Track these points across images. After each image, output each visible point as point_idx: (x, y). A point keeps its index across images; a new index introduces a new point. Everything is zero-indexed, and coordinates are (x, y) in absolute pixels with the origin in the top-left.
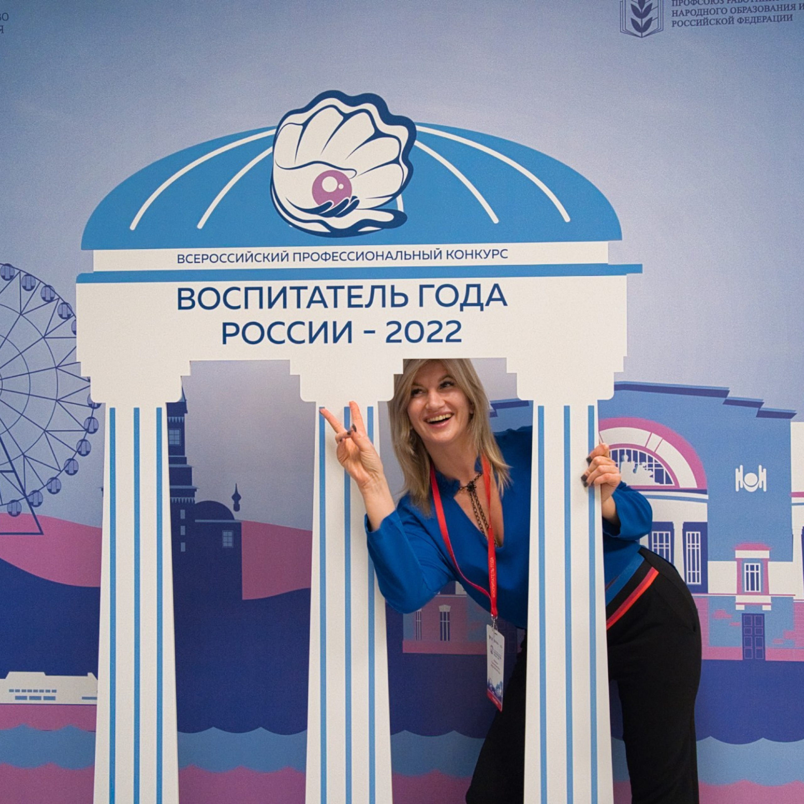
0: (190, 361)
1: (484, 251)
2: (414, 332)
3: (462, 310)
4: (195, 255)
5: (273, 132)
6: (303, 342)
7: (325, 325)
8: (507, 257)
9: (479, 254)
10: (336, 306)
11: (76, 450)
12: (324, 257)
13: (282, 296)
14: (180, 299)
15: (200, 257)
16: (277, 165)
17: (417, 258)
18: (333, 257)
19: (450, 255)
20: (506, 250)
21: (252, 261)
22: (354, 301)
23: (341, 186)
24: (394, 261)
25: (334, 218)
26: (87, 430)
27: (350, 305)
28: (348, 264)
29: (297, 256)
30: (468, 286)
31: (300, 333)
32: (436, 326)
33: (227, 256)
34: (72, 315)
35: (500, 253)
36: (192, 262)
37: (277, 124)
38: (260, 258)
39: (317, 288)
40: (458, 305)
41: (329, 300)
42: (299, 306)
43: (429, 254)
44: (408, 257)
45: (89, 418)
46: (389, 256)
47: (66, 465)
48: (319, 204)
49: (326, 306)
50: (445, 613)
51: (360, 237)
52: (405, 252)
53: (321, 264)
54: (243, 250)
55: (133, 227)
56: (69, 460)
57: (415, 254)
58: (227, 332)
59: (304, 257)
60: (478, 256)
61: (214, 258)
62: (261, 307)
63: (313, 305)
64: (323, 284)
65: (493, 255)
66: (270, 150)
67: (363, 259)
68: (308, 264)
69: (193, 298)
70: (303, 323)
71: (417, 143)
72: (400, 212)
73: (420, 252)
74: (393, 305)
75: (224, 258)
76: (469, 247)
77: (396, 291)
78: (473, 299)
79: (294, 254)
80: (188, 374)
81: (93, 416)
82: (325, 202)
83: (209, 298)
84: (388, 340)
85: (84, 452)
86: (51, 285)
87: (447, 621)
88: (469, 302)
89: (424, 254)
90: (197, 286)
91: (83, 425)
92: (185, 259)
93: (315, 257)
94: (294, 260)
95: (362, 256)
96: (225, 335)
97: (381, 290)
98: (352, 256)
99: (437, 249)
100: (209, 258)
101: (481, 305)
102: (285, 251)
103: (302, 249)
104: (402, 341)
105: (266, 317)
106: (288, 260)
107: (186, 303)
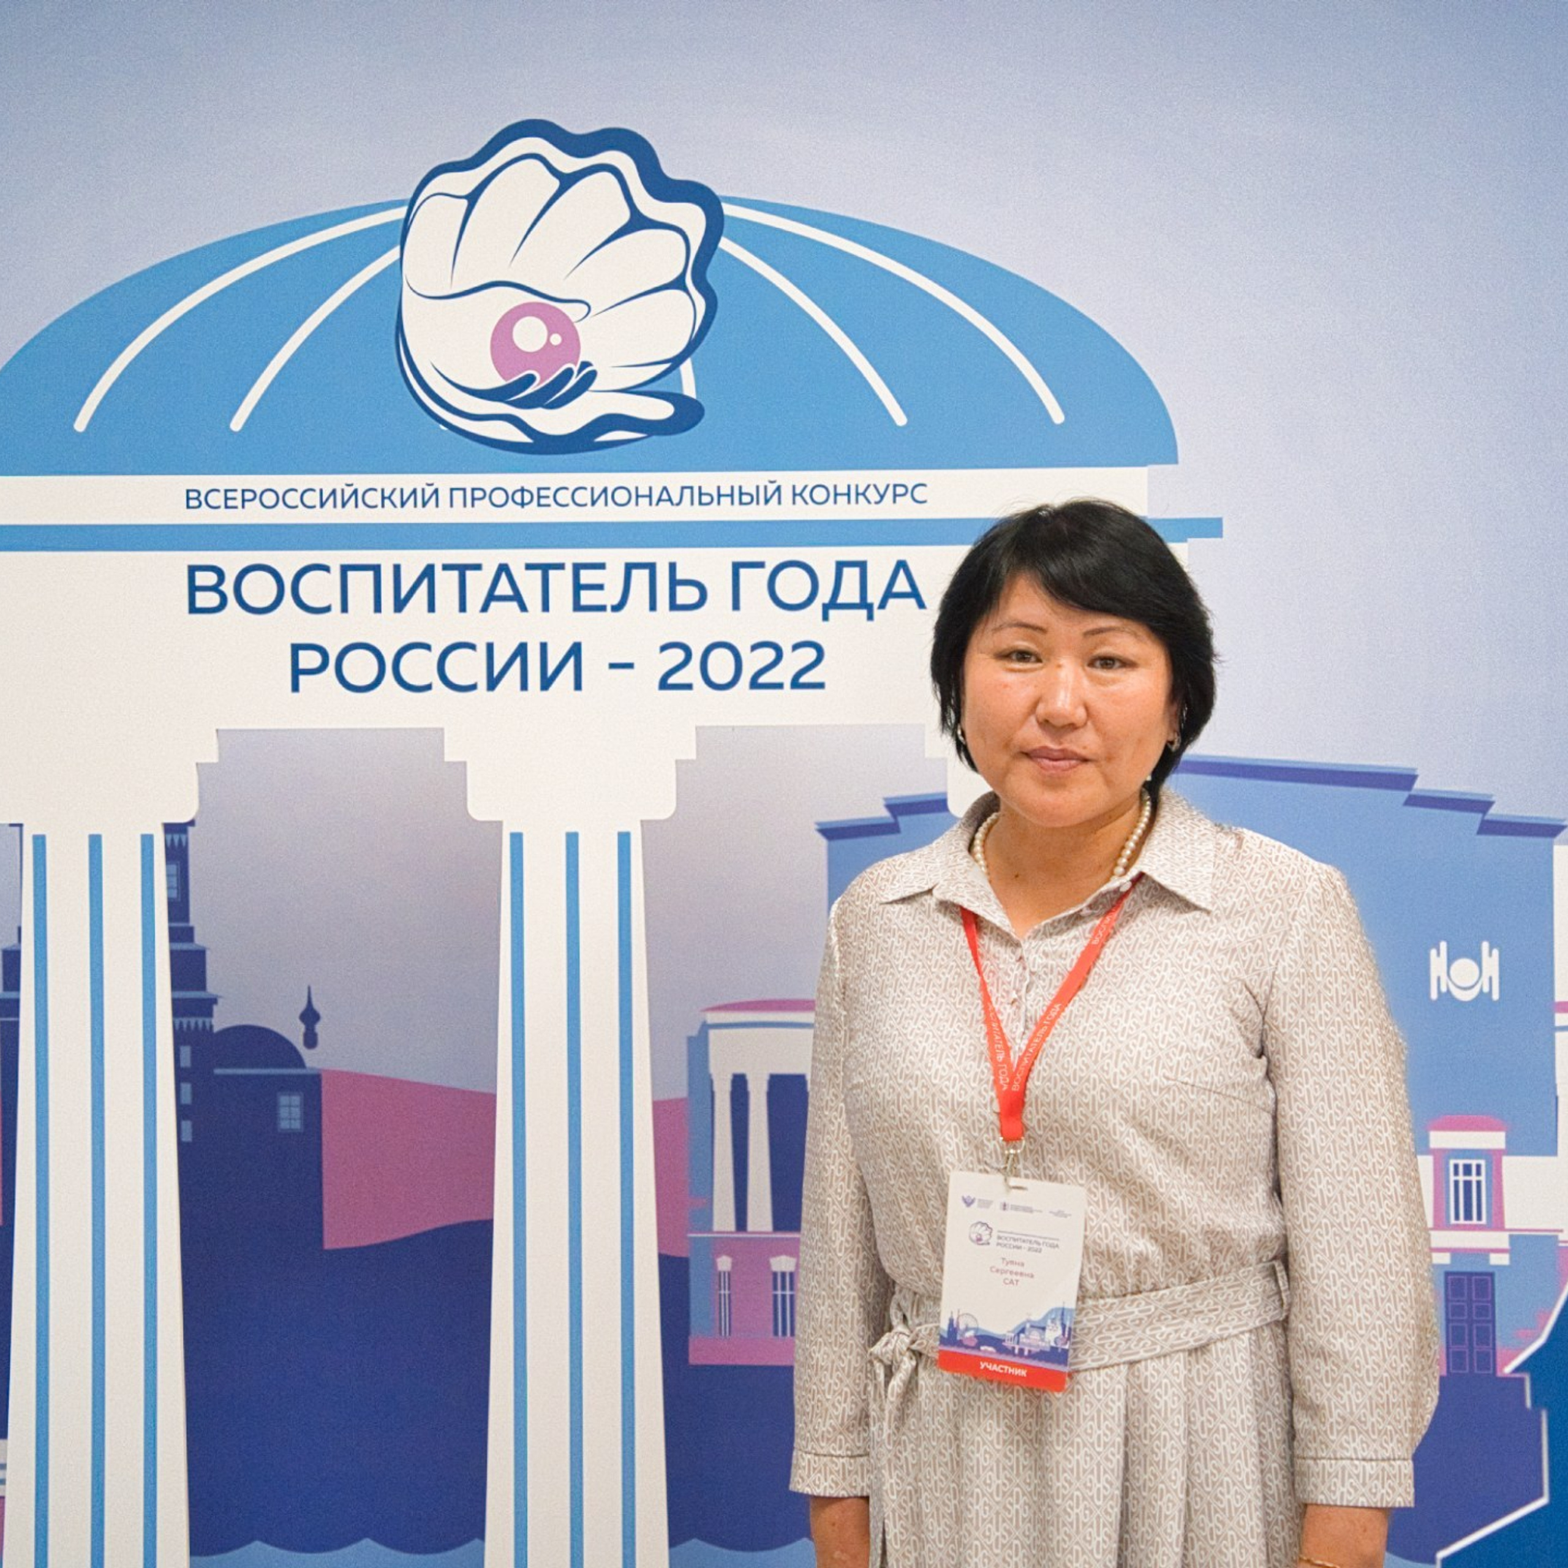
1: (875, 486)
2: (721, 666)
3: (825, 617)
4: (226, 491)
5: (401, 213)
6: (473, 687)
8: (924, 502)
9: (864, 494)
10: (546, 607)
12: (518, 497)
13: (424, 586)
14: (193, 589)
15: (238, 495)
17: (725, 501)
18: (539, 497)
19: (801, 494)
20: (925, 485)
21: (356, 506)
22: (587, 597)
23: (556, 339)
24: (675, 508)
25: (540, 411)
27: (578, 607)
28: (572, 515)
29: (458, 496)
30: (840, 566)
31: (467, 667)
32: (769, 655)
33: (299, 494)
35: (910, 491)
36: (218, 507)
37: (410, 195)
38: (374, 498)
39: (503, 569)
40: (817, 606)
41: (532, 595)
42: (463, 608)
43: (754, 493)
48: (504, 378)
49: (523, 608)
50: (784, 1274)
51: (597, 453)
52: (700, 488)
53: (512, 514)
54: (336, 481)
55: (81, 424)
57: (722, 492)
58: (302, 665)
59: (473, 497)
60: (861, 498)
61: (269, 498)
62: (378, 608)
63: (494, 605)
64: (517, 558)
65: (895, 495)
66: (393, 254)
67: (606, 504)
68: (483, 514)
69: (223, 588)
70: (473, 647)
71: (725, 244)
73: (732, 488)
74: (674, 606)
75: (293, 499)
76: (842, 479)
77: (679, 576)
78: (850, 593)
79: (452, 490)
80: (214, 759)
83: (258, 590)
84: (664, 685)
87: (789, 1293)
88: (841, 600)
89: (741, 494)
90: (232, 562)
92: (202, 498)
93: (499, 497)
94: (452, 505)
95: (603, 496)
96: (297, 672)
97: (646, 573)
98: (581, 497)
99: (772, 482)
100: (258, 497)
101: (869, 608)
102: (431, 485)
103: (469, 480)
104: (695, 686)
105: (389, 630)
106: (437, 505)
107: (207, 599)
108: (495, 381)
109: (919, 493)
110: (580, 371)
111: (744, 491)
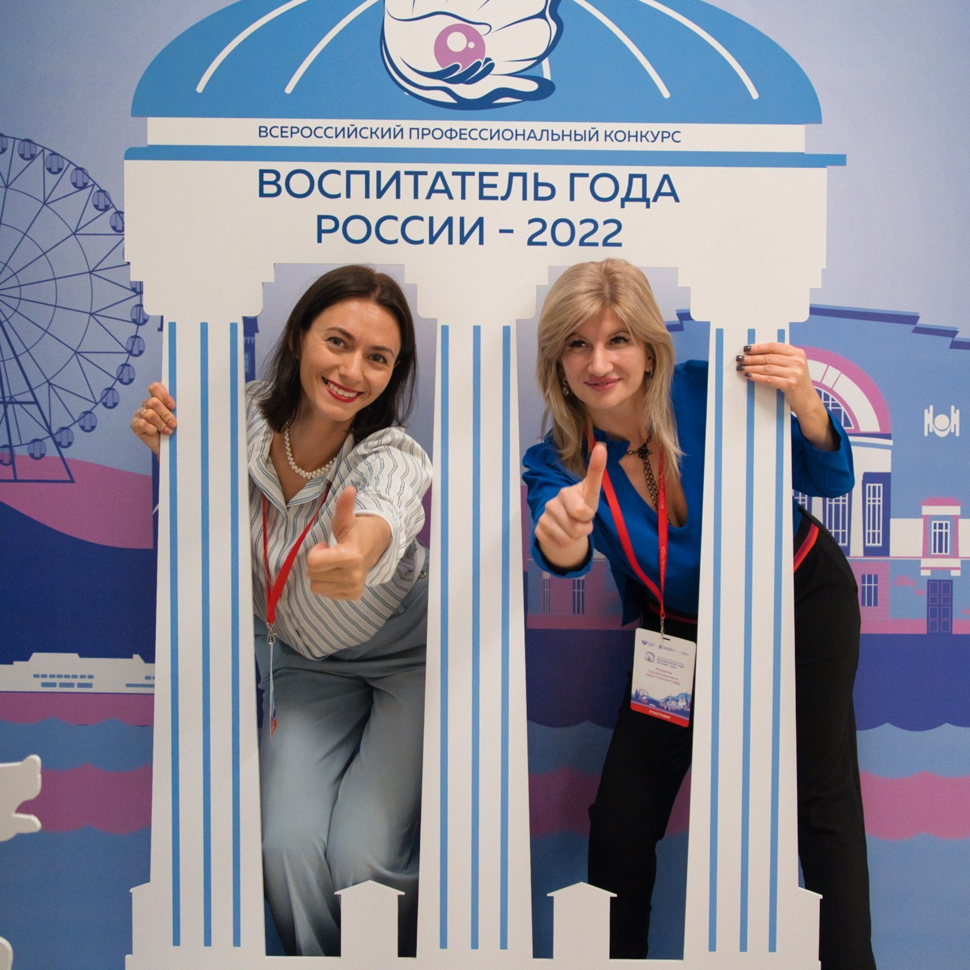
0: (275, 264)
1: (652, 132)
2: (563, 232)
3: (623, 206)
4: (282, 128)
6: (421, 242)
7: (449, 221)
8: (679, 142)
10: (463, 197)
11: (115, 376)
12: (448, 134)
13: (394, 184)
14: (262, 183)
15: (289, 130)
16: (389, 14)
17: (567, 138)
18: (461, 134)
19: (609, 136)
20: (679, 132)
21: (356, 137)
22: (487, 192)
23: (472, 45)
24: (539, 142)
25: (462, 86)
26: (130, 353)
27: (482, 197)
28: (479, 145)
29: (414, 132)
30: (632, 177)
31: (418, 230)
32: (590, 227)
33: (323, 130)
34: (111, 205)
35: (671, 135)
36: (277, 137)
38: (366, 133)
39: (440, 174)
40: (617, 200)
41: (456, 190)
42: (416, 196)
43: (583, 135)
44: (555, 137)
45: (132, 337)
46: (532, 135)
47: (104, 395)
48: (442, 67)
49: (451, 197)
51: (494, 110)
52: (552, 131)
53: (445, 143)
54: (345, 123)
55: (200, 88)
56: (106, 389)
57: (565, 134)
58: (324, 228)
59: (423, 133)
60: (643, 138)
61: (306, 132)
62: (367, 196)
63: (434, 195)
64: (447, 169)
65: (663, 138)
67: (499, 139)
68: (428, 143)
69: (279, 183)
70: (421, 219)
72: (546, 80)
73: (571, 132)
74: (537, 198)
75: (320, 132)
76: (633, 127)
77: (540, 181)
78: (637, 192)
79: (411, 129)
80: (272, 280)
81: (138, 335)
83: (300, 184)
84: (530, 242)
85: (126, 380)
86: (85, 168)
87: (581, 591)
88: (631, 196)
89: (576, 135)
90: (284, 168)
91: (125, 346)
92: (268, 131)
93: (438, 134)
94: (410, 138)
95: (497, 135)
96: (320, 232)
97: (521, 179)
98: (484, 134)
99: (592, 128)
100: (300, 131)
101: (647, 201)
102: (399, 126)
103: (421, 124)
104: (548, 244)
105: (374, 209)
106: (402, 138)
107: (270, 189)
108: (437, 68)
109: (676, 137)
110: (485, 63)
111: (577, 133)
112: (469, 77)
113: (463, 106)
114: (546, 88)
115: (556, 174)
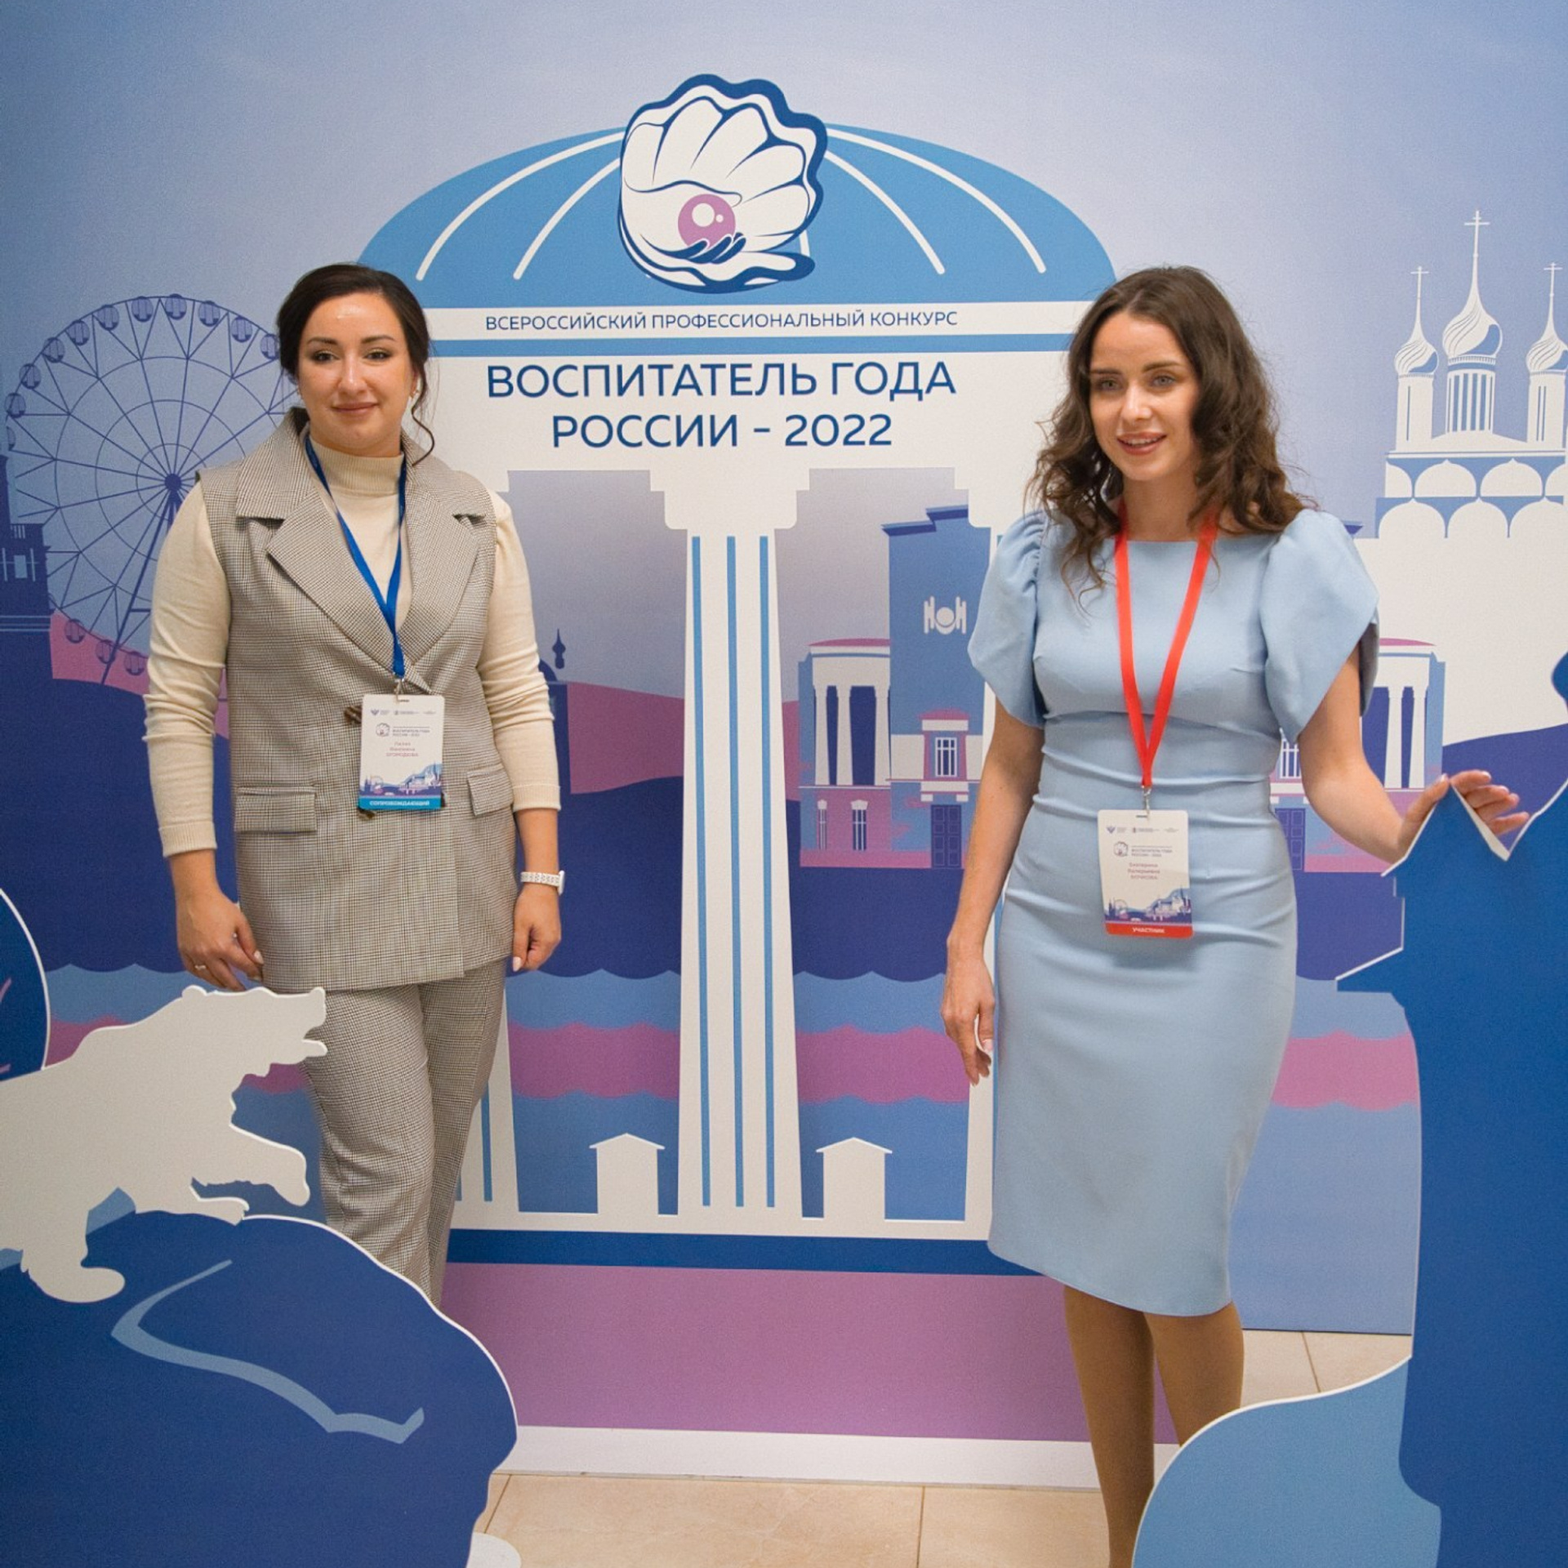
0: (509, 472)
1: (924, 314)
2: (825, 430)
3: (892, 399)
5: (620, 136)
6: (668, 444)
8: (955, 324)
9: (916, 319)
10: (714, 392)
12: (696, 321)
13: (637, 378)
14: (492, 381)
15: (519, 320)
16: (628, 186)
17: (828, 323)
18: (709, 321)
19: (876, 319)
20: (955, 313)
21: (593, 327)
22: (740, 386)
24: (796, 328)
27: (734, 392)
28: (731, 333)
29: (658, 320)
30: (901, 365)
31: (664, 431)
32: (856, 423)
33: (557, 320)
35: (946, 317)
36: (507, 328)
37: (626, 125)
38: (604, 322)
39: (687, 368)
40: (886, 392)
41: (706, 386)
42: (661, 393)
43: (847, 319)
44: (816, 322)
46: (789, 320)
48: (688, 244)
49: (700, 393)
50: (860, 812)
51: (748, 292)
52: (812, 315)
53: (693, 332)
54: (581, 311)
55: (420, 275)
57: (826, 318)
58: (561, 430)
59: (668, 321)
60: (915, 321)
61: (539, 323)
62: (607, 393)
63: (681, 391)
64: (695, 361)
65: (937, 320)
66: (616, 163)
67: (752, 325)
68: (673, 332)
69: (510, 380)
70: (667, 418)
71: (828, 155)
72: (805, 257)
73: (832, 315)
74: (795, 392)
75: (553, 322)
76: (903, 309)
77: (799, 372)
78: (907, 383)
80: (506, 490)
82: (696, 242)
83: (533, 381)
84: (789, 442)
87: (862, 823)
88: (902, 387)
89: (838, 319)
90: (516, 363)
92: (497, 323)
93: (684, 321)
94: (654, 326)
95: (750, 321)
96: (557, 434)
97: (777, 370)
98: (736, 321)
99: (858, 311)
100: (532, 322)
101: (920, 392)
102: (641, 313)
103: (665, 310)
104: (808, 443)
105: (615, 408)
106: (644, 326)
107: (500, 388)
108: (682, 245)
109: (952, 318)
110: (735, 239)
111: (840, 316)
112: (718, 255)
113: (713, 288)
114: (804, 266)
115: (816, 365)
